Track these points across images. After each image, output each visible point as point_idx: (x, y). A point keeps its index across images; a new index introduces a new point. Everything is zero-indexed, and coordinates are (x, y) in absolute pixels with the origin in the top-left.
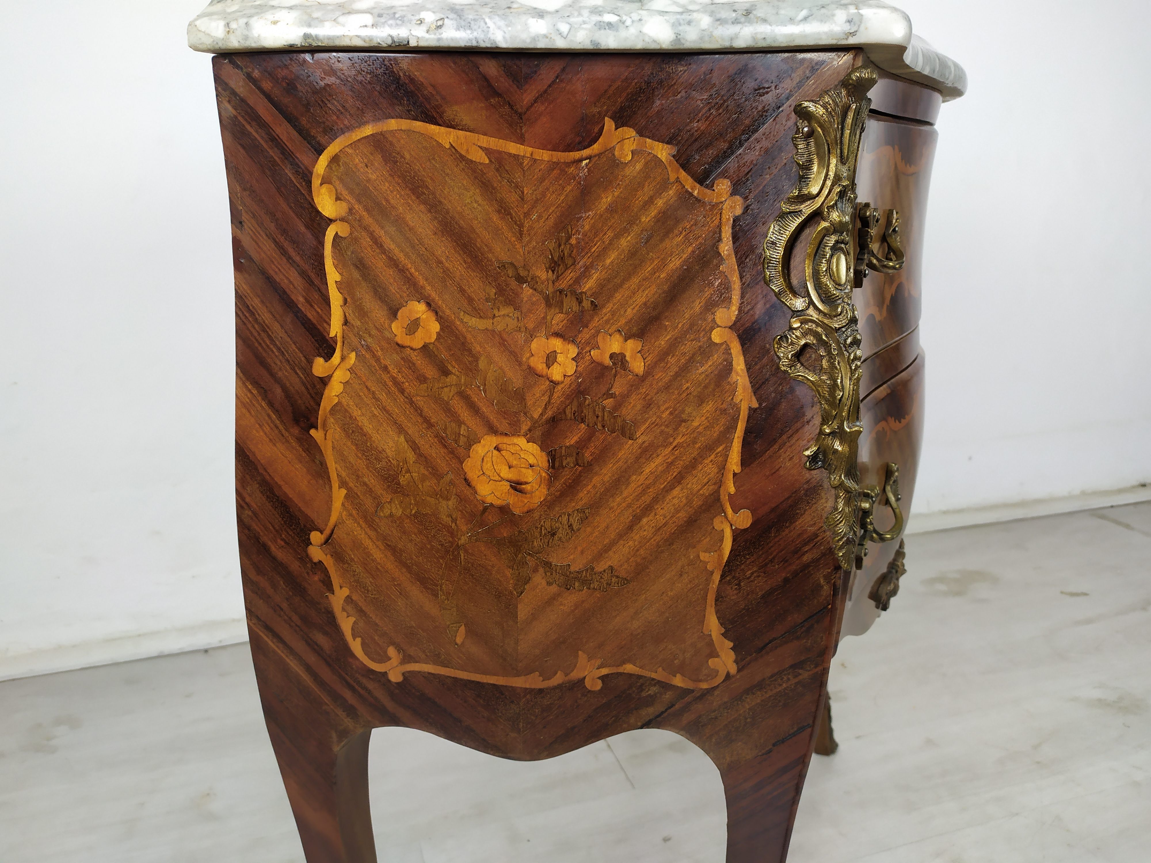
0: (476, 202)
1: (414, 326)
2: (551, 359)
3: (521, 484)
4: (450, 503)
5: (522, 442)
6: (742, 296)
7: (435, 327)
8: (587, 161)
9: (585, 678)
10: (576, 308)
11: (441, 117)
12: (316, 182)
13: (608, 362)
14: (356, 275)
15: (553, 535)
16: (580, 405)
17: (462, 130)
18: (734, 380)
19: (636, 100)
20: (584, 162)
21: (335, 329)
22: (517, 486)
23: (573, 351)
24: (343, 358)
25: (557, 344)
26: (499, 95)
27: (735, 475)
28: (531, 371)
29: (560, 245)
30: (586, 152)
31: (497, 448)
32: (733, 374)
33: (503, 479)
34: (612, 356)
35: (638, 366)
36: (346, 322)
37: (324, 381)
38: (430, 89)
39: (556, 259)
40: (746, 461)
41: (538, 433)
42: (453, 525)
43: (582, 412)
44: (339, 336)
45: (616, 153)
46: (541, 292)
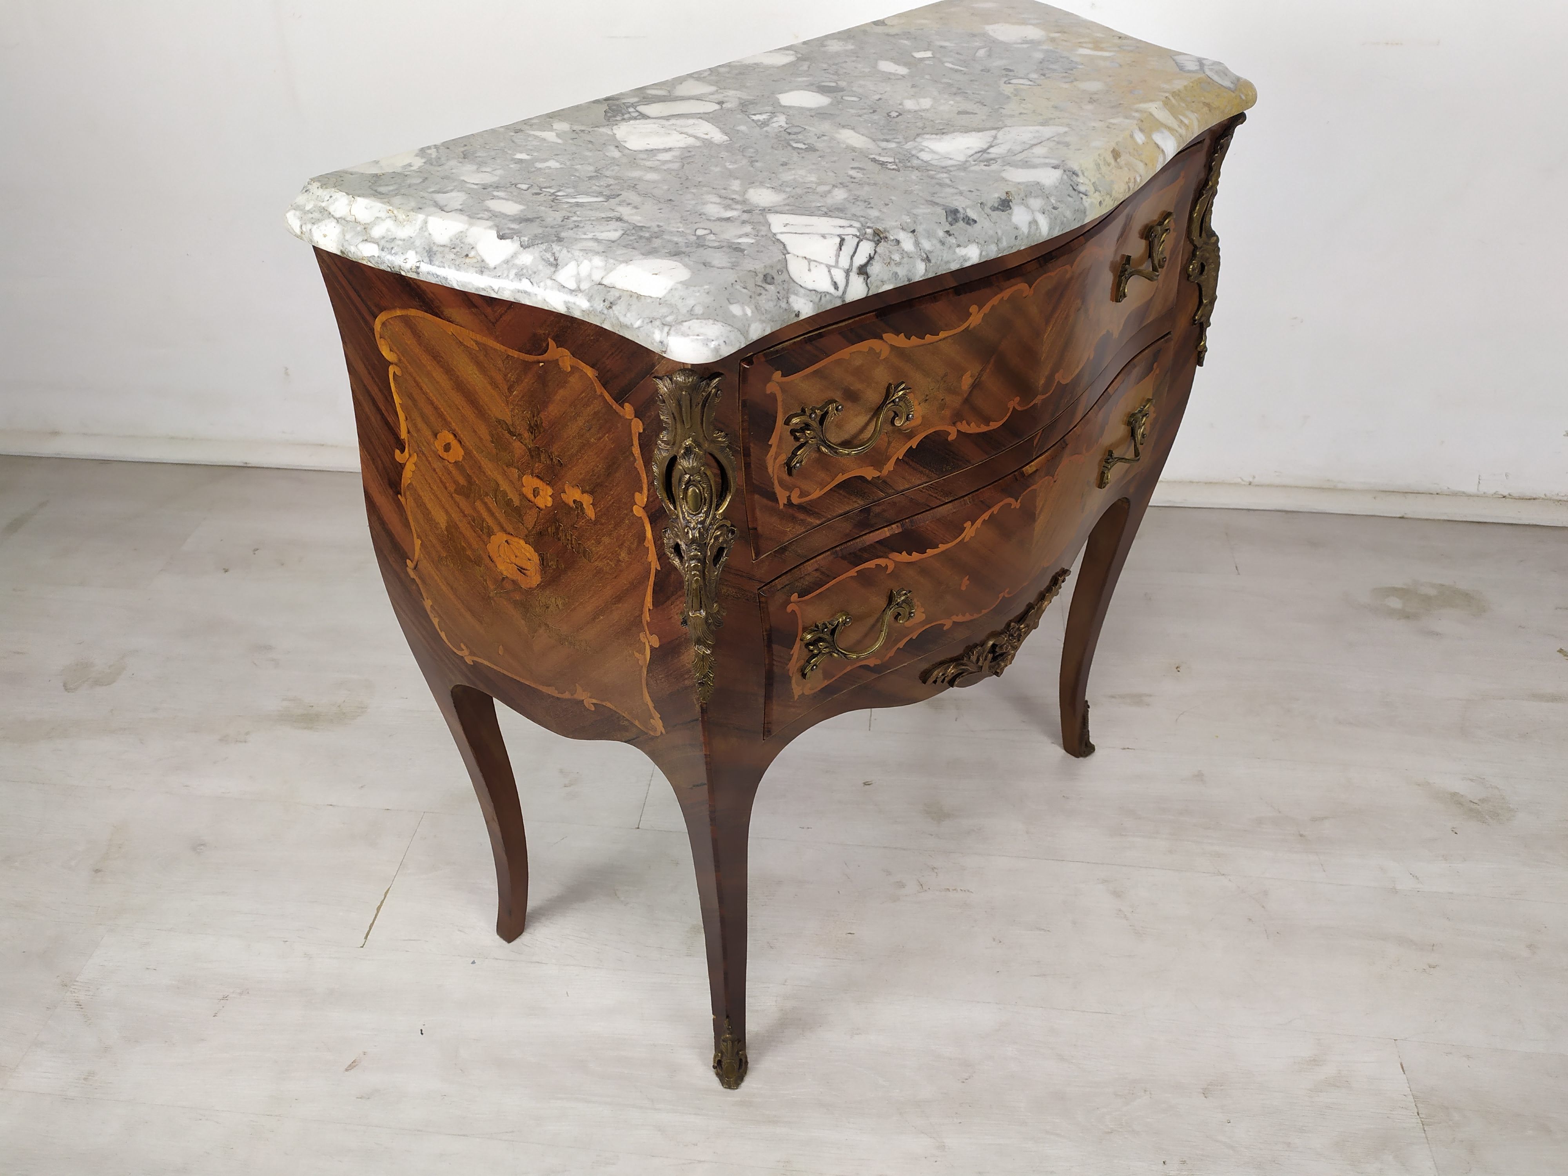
0: (476, 374)
1: (447, 447)
2: (536, 492)
3: (524, 569)
4: (481, 569)
5: (522, 542)
6: (649, 491)
7: (461, 452)
8: (543, 364)
9: (583, 700)
10: (549, 462)
11: (443, 314)
12: (377, 336)
13: (572, 504)
14: (410, 403)
15: (548, 608)
16: (557, 529)
17: (457, 325)
18: (647, 546)
19: (566, 332)
20: (541, 364)
21: (404, 435)
22: (521, 570)
23: (550, 491)
24: (410, 455)
25: (537, 483)
26: (476, 307)
27: (649, 610)
28: (523, 497)
29: (534, 417)
30: (540, 358)
31: (506, 541)
32: (646, 541)
33: (512, 563)
34: (575, 501)
35: (590, 513)
36: (409, 432)
37: (402, 466)
38: (431, 294)
39: (532, 425)
40: (655, 603)
41: (531, 540)
42: (485, 583)
43: (558, 534)
44: (406, 439)
45: (560, 363)
46: (525, 445)
